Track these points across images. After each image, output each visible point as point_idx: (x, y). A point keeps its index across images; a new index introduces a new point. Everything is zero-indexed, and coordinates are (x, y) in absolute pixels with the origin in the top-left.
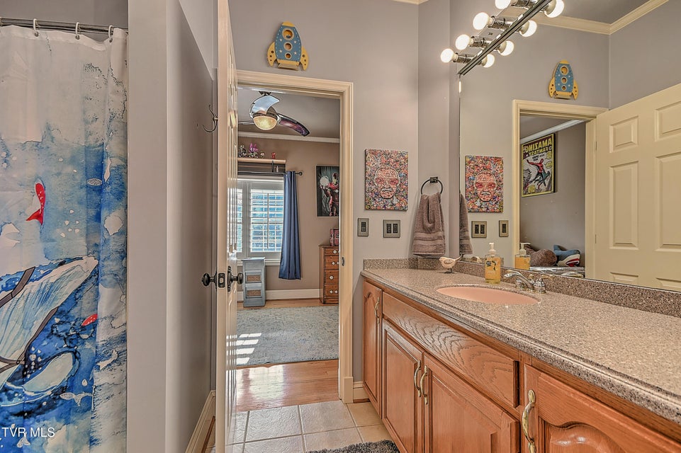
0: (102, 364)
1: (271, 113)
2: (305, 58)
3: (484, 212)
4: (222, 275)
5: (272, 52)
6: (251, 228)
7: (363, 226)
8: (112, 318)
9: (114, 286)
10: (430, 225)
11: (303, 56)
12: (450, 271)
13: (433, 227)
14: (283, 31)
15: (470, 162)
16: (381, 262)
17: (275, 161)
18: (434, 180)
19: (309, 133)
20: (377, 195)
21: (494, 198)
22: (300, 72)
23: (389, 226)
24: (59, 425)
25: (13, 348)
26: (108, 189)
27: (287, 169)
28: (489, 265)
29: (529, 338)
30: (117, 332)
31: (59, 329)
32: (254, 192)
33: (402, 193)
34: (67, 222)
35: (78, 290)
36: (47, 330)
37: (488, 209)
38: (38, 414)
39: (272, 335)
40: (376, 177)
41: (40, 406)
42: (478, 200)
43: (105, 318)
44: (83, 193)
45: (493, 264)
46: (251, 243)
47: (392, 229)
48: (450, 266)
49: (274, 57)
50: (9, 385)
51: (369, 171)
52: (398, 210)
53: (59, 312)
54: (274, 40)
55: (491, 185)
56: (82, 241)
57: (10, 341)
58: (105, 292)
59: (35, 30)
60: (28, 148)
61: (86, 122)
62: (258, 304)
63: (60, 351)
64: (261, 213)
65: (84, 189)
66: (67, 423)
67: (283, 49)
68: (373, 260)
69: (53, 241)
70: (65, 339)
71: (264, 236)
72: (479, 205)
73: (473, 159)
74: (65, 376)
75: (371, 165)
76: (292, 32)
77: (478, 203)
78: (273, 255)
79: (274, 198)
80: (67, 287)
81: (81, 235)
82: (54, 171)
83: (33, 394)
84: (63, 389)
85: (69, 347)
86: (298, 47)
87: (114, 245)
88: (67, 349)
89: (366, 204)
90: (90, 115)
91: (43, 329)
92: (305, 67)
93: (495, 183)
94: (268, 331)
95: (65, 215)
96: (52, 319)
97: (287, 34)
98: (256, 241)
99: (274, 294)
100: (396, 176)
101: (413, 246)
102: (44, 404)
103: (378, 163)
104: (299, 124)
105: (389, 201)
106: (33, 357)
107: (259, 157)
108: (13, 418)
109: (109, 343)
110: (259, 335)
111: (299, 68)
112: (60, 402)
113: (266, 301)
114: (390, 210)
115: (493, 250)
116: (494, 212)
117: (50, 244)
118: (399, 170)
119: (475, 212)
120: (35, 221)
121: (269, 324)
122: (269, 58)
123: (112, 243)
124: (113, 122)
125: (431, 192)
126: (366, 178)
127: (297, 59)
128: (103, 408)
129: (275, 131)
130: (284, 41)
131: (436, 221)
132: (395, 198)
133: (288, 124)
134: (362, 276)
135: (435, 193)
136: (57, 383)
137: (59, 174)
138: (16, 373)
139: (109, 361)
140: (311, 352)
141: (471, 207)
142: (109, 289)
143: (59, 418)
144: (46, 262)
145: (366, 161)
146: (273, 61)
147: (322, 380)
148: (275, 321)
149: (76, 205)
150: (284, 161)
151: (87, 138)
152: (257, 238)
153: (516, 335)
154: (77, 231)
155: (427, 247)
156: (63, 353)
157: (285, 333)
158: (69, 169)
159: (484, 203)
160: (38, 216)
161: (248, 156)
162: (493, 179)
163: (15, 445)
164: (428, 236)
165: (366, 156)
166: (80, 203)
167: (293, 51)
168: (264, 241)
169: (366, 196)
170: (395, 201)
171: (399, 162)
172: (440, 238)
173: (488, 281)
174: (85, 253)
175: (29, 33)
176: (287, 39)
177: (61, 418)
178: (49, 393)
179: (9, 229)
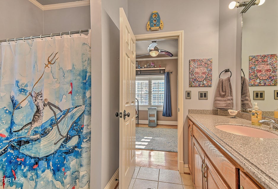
0: (85, 140)
1: (156, 49)
2: (161, 25)
3: (263, 86)
4: (121, 113)
5: (149, 25)
6: (152, 96)
7: (188, 94)
8: (88, 126)
9: (88, 115)
10: (223, 93)
11: (161, 24)
12: (234, 117)
13: (225, 94)
14: (153, 15)
15: (252, 59)
16: (198, 111)
17: (161, 68)
18: (227, 71)
19: (173, 55)
20: (195, 80)
21: (270, 78)
22: (160, 31)
23: (201, 94)
24: (74, 158)
25: (64, 132)
26: (87, 83)
27: (166, 71)
28: (254, 115)
29: (242, 156)
30: (89, 131)
31: (75, 127)
32: (153, 81)
33: (209, 78)
34: (78, 94)
35: (80, 116)
36: (72, 128)
37: (265, 84)
38: (69, 154)
39: (157, 139)
40: (194, 72)
41: (70, 151)
42: (258, 79)
43: (85, 125)
44: (82, 85)
45: (256, 115)
46: (152, 102)
47: (203, 96)
48: (234, 114)
49: (149, 27)
50: (63, 143)
51: (191, 69)
52: (207, 87)
53: (75, 122)
54: (149, 20)
55: (268, 70)
56: (82, 100)
57: (64, 130)
58: (86, 117)
59: (70, 35)
60: (69, 72)
61: (83, 62)
62: (154, 126)
63: (75, 135)
64: (156, 89)
65: (82, 84)
66: (76, 158)
67: (153, 23)
68: (193, 110)
69: (74, 100)
70: (76, 131)
71: (157, 99)
72: (259, 82)
73: (254, 57)
74: (76, 143)
75: (192, 66)
76: (157, 15)
77: (258, 81)
78: (160, 106)
79: (161, 84)
80: (77, 115)
81: (81, 98)
82: (75, 79)
83: (68, 147)
84: (76, 147)
85: (78, 134)
86: (159, 21)
87: (88, 102)
88: (77, 134)
89: (190, 84)
90: (84, 60)
91: (71, 127)
92: (162, 28)
93: (271, 69)
94: (155, 137)
95: (77, 92)
96: (73, 124)
97: (155, 16)
98: (154, 101)
99: (160, 122)
100: (205, 70)
101: (215, 104)
102: (71, 151)
103: (196, 66)
104: (168, 52)
105: (202, 82)
106: (69, 136)
107: (154, 67)
108: (63, 154)
109: (87, 134)
110: (151, 138)
111: (159, 29)
112: (75, 151)
113: (157, 125)
114: (202, 87)
115: (257, 107)
116: (270, 85)
117: (73, 101)
118: (207, 68)
119: (256, 86)
120: (70, 94)
121: (156, 134)
122: (147, 28)
123: (88, 101)
124: (88, 61)
125: (225, 77)
126: (190, 73)
127: (158, 25)
128: (84, 155)
129: (158, 56)
130: (153, 19)
131: (227, 91)
132: (205, 81)
133: (164, 53)
134: (187, 117)
135: (227, 77)
136: (74, 145)
137: (76, 79)
138: (65, 140)
139: (86, 140)
140: (170, 148)
141: (253, 83)
142: (87, 116)
143: (74, 156)
144: (72, 107)
145: (190, 65)
146: (149, 29)
147: (173, 161)
148: (159, 133)
149: (80, 89)
150: (164, 68)
151: (83, 67)
152: (154, 100)
153: (237, 154)
154: (80, 97)
155: (222, 104)
156: (76, 135)
157: (162, 138)
158: (78, 78)
159: (262, 81)
160: (71, 93)
161: (150, 68)
162: (269, 67)
163: (63, 162)
164: (222, 99)
165: (190, 62)
166: (81, 88)
167: (157, 22)
168: (157, 101)
169: (190, 81)
170: (205, 82)
171: (208, 64)
172: (229, 100)
173: (253, 124)
174: (82, 104)
175: (68, 36)
176: (154, 18)
177: (75, 156)
178: (72, 147)
179: (64, 96)
